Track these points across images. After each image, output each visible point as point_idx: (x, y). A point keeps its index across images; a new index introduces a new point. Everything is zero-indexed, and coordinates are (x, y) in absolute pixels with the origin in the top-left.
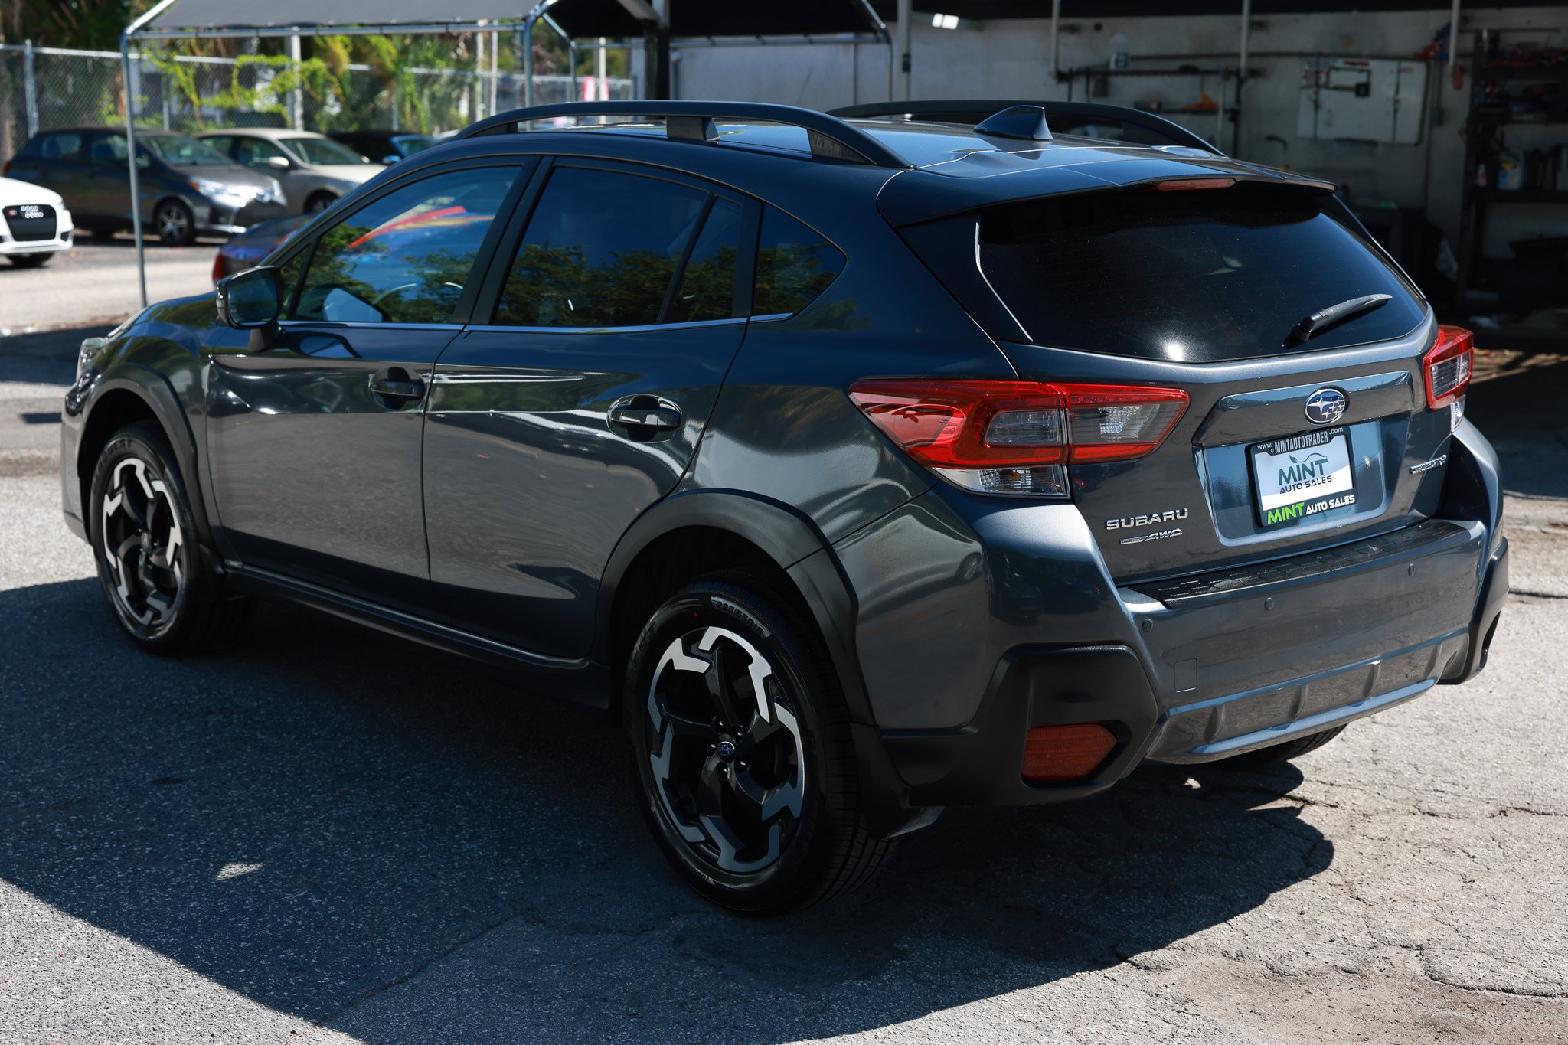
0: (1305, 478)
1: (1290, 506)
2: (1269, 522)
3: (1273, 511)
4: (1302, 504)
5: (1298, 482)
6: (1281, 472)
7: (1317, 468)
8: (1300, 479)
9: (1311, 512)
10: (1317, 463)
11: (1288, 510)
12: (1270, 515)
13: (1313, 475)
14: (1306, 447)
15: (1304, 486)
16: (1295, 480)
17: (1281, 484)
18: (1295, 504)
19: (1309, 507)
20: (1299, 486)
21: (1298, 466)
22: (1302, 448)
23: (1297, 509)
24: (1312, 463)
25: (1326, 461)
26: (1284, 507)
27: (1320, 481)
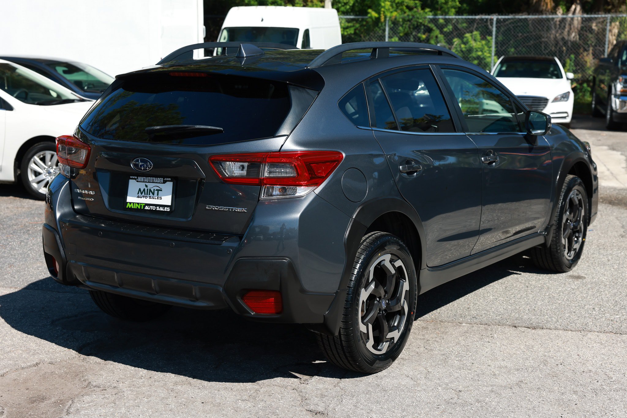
0: (149, 194)
1: (138, 204)
2: (127, 207)
3: (130, 203)
4: (144, 204)
5: (146, 195)
6: (140, 190)
7: (156, 192)
8: (147, 194)
9: (147, 209)
10: (157, 190)
11: (137, 205)
12: (128, 204)
13: (153, 194)
14: (152, 182)
15: (148, 198)
16: (145, 194)
17: (138, 194)
18: (141, 203)
19: (146, 206)
20: (146, 197)
21: (148, 189)
22: (150, 182)
23: (141, 206)
24: (154, 190)
25: (161, 190)
26: (136, 203)
27: (156, 198)
